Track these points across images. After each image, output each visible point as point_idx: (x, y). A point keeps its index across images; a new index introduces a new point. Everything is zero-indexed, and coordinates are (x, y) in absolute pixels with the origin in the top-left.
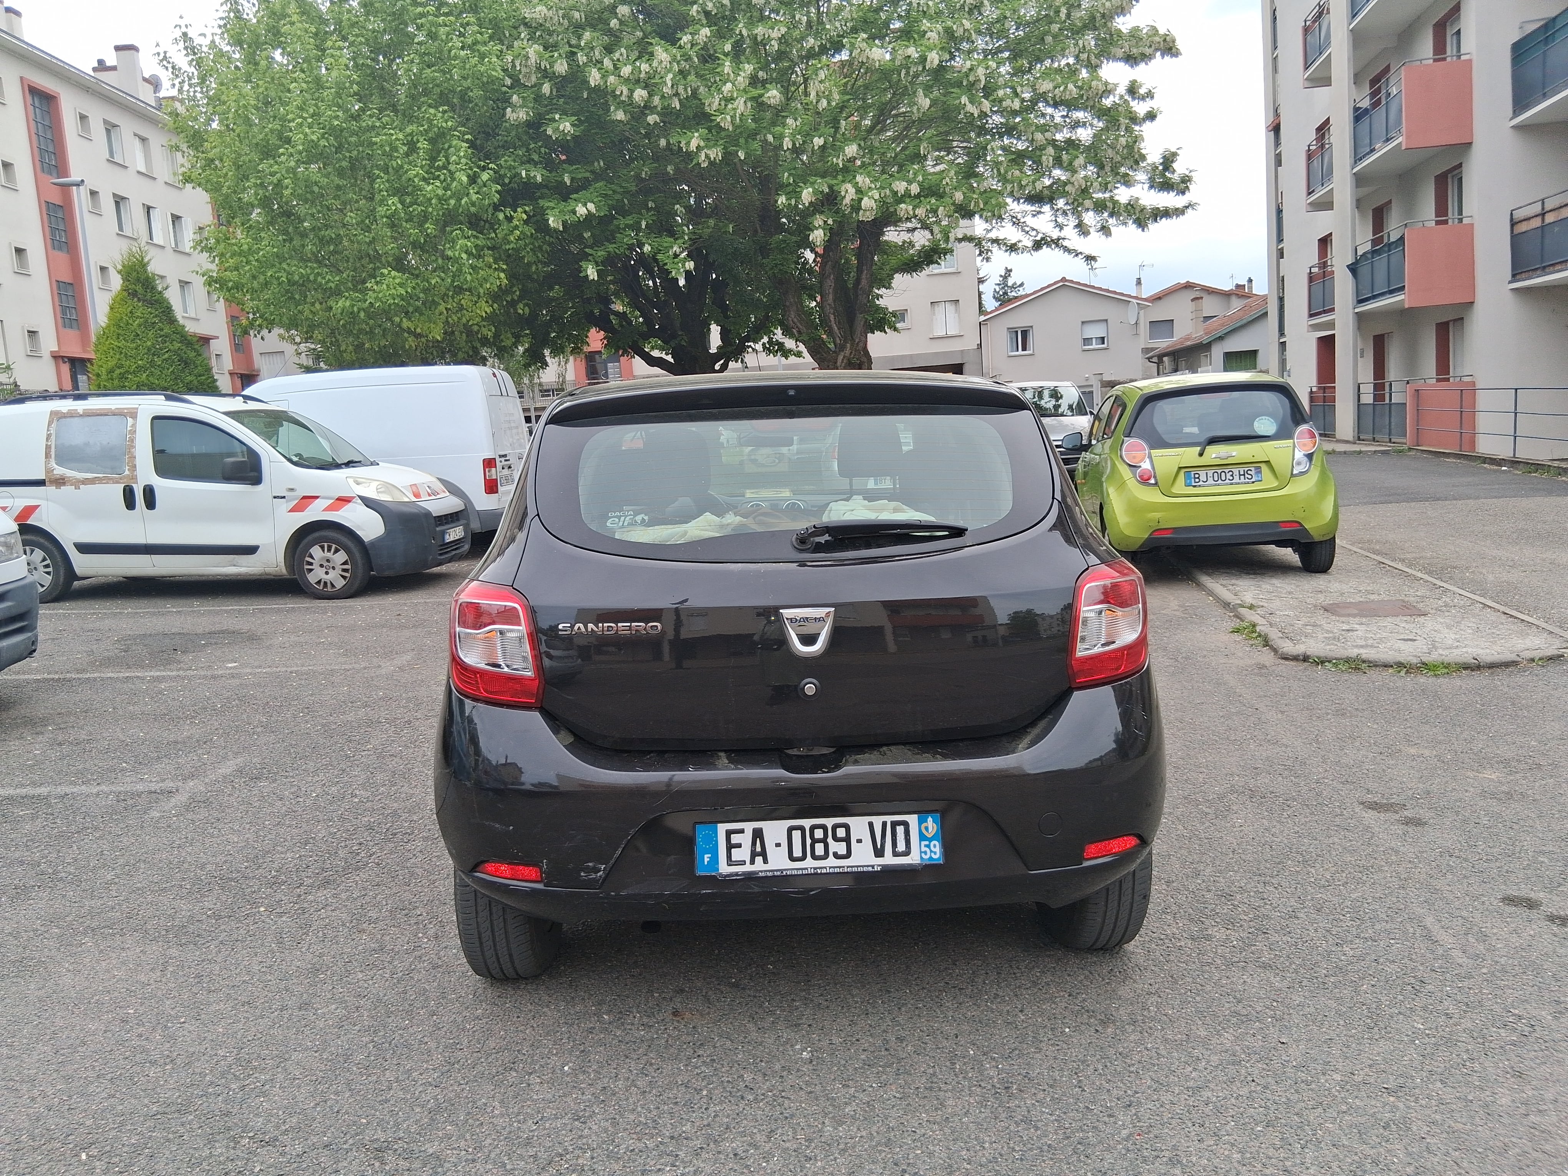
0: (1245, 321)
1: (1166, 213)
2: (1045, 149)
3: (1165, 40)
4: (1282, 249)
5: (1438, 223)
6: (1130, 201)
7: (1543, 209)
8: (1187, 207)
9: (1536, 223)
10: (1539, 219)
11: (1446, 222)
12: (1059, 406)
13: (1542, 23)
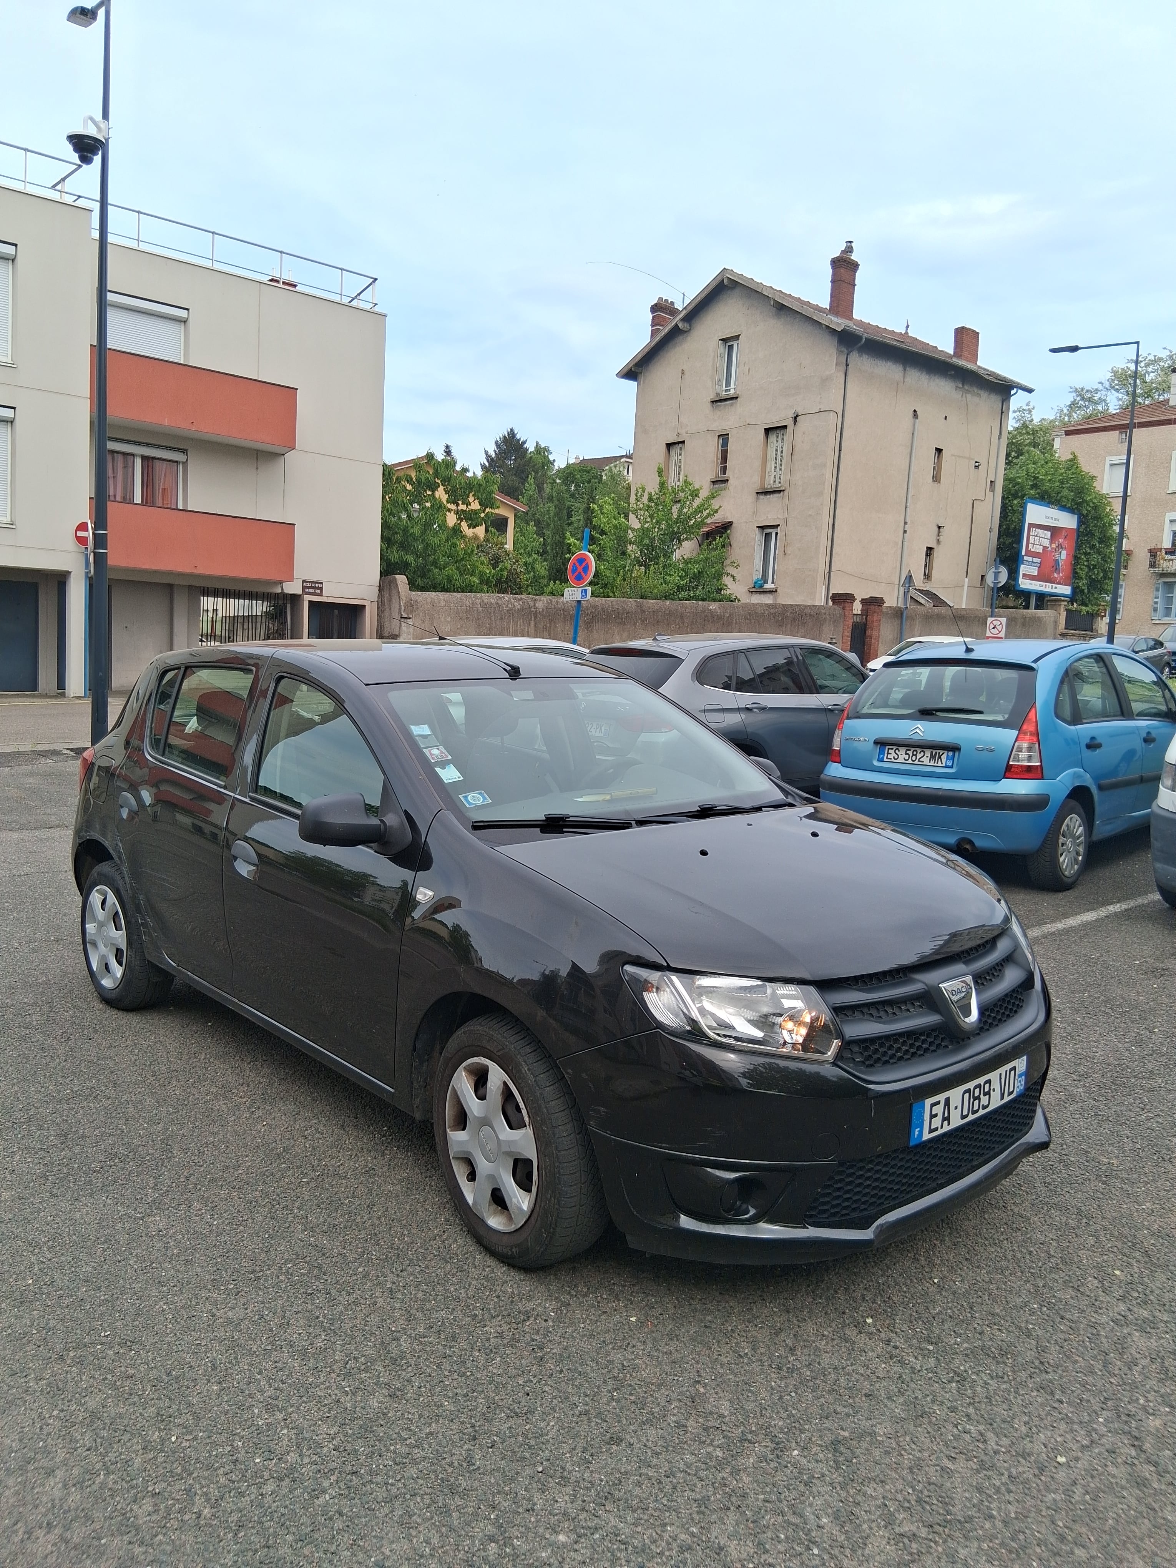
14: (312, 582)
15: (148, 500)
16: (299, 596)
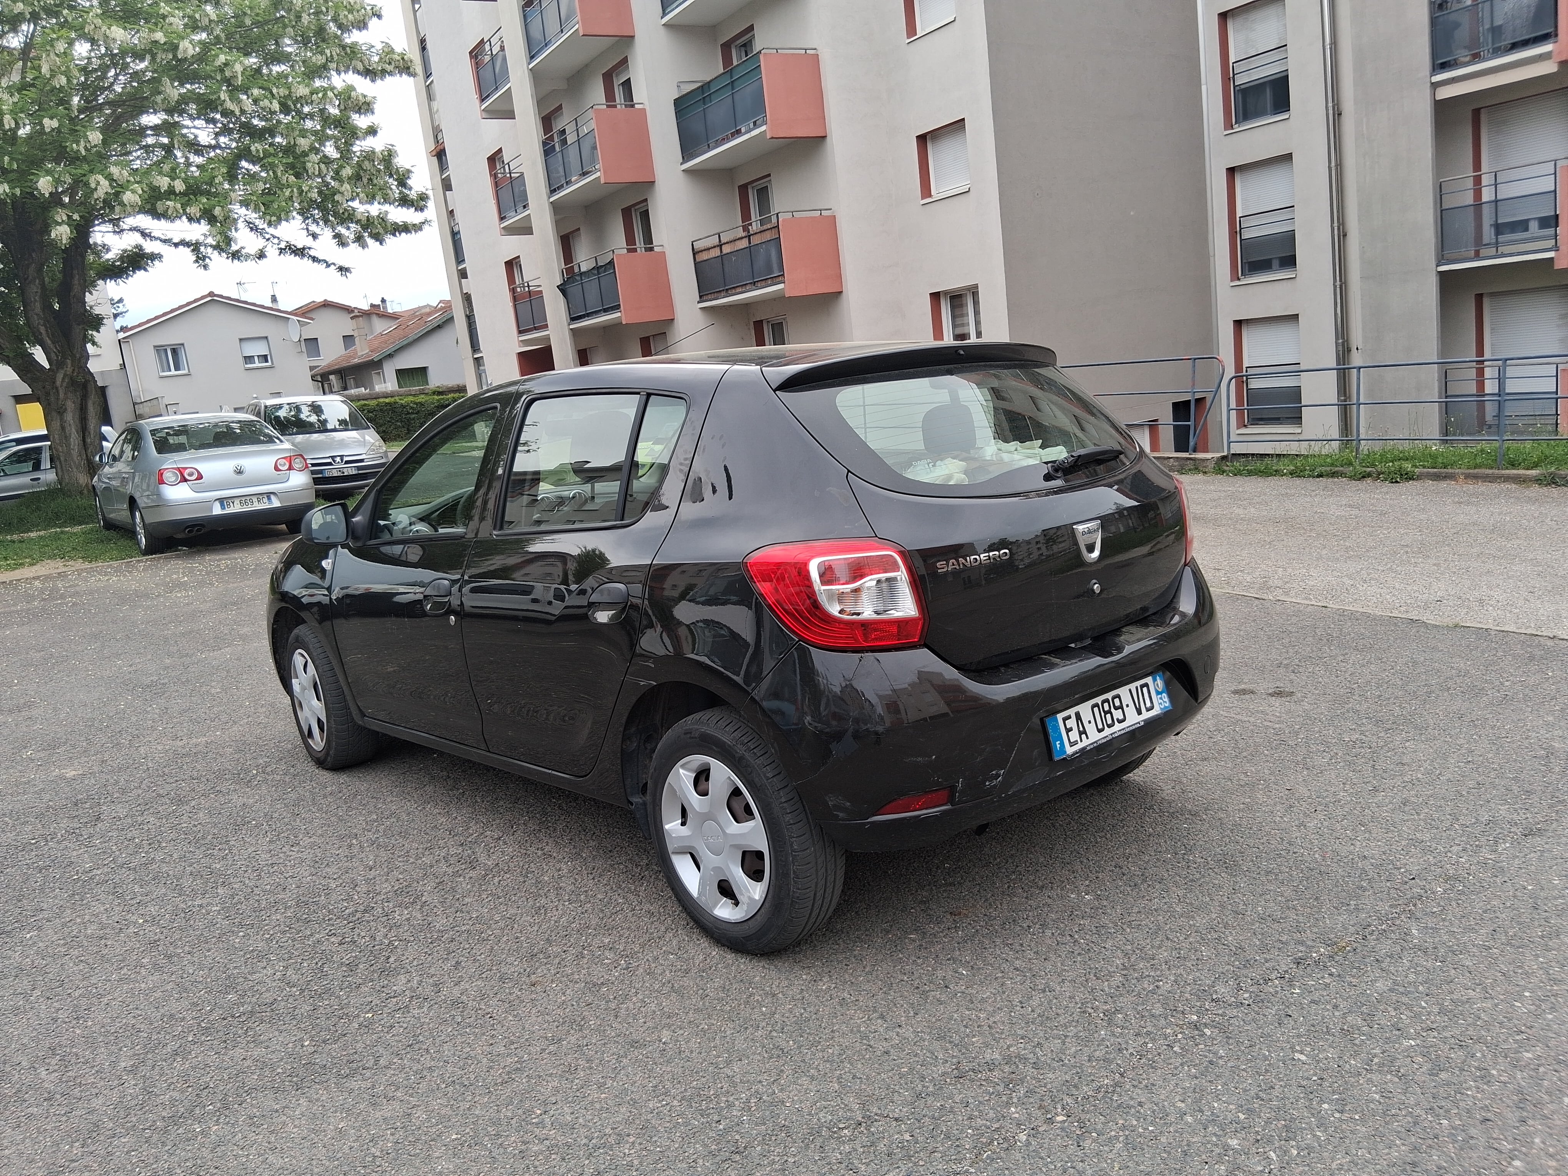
0: (411, 339)
1: (406, 228)
2: (307, 155)
3: (403, 59)
4: (465, 269)
5: (629, 251)
6: (380, 213)
7: (720, 241)
8: (424, 223)
9: (716, 253)
10: (718, 249)
11: (635, 250)
12: (326, 421)
13: (699, 84)
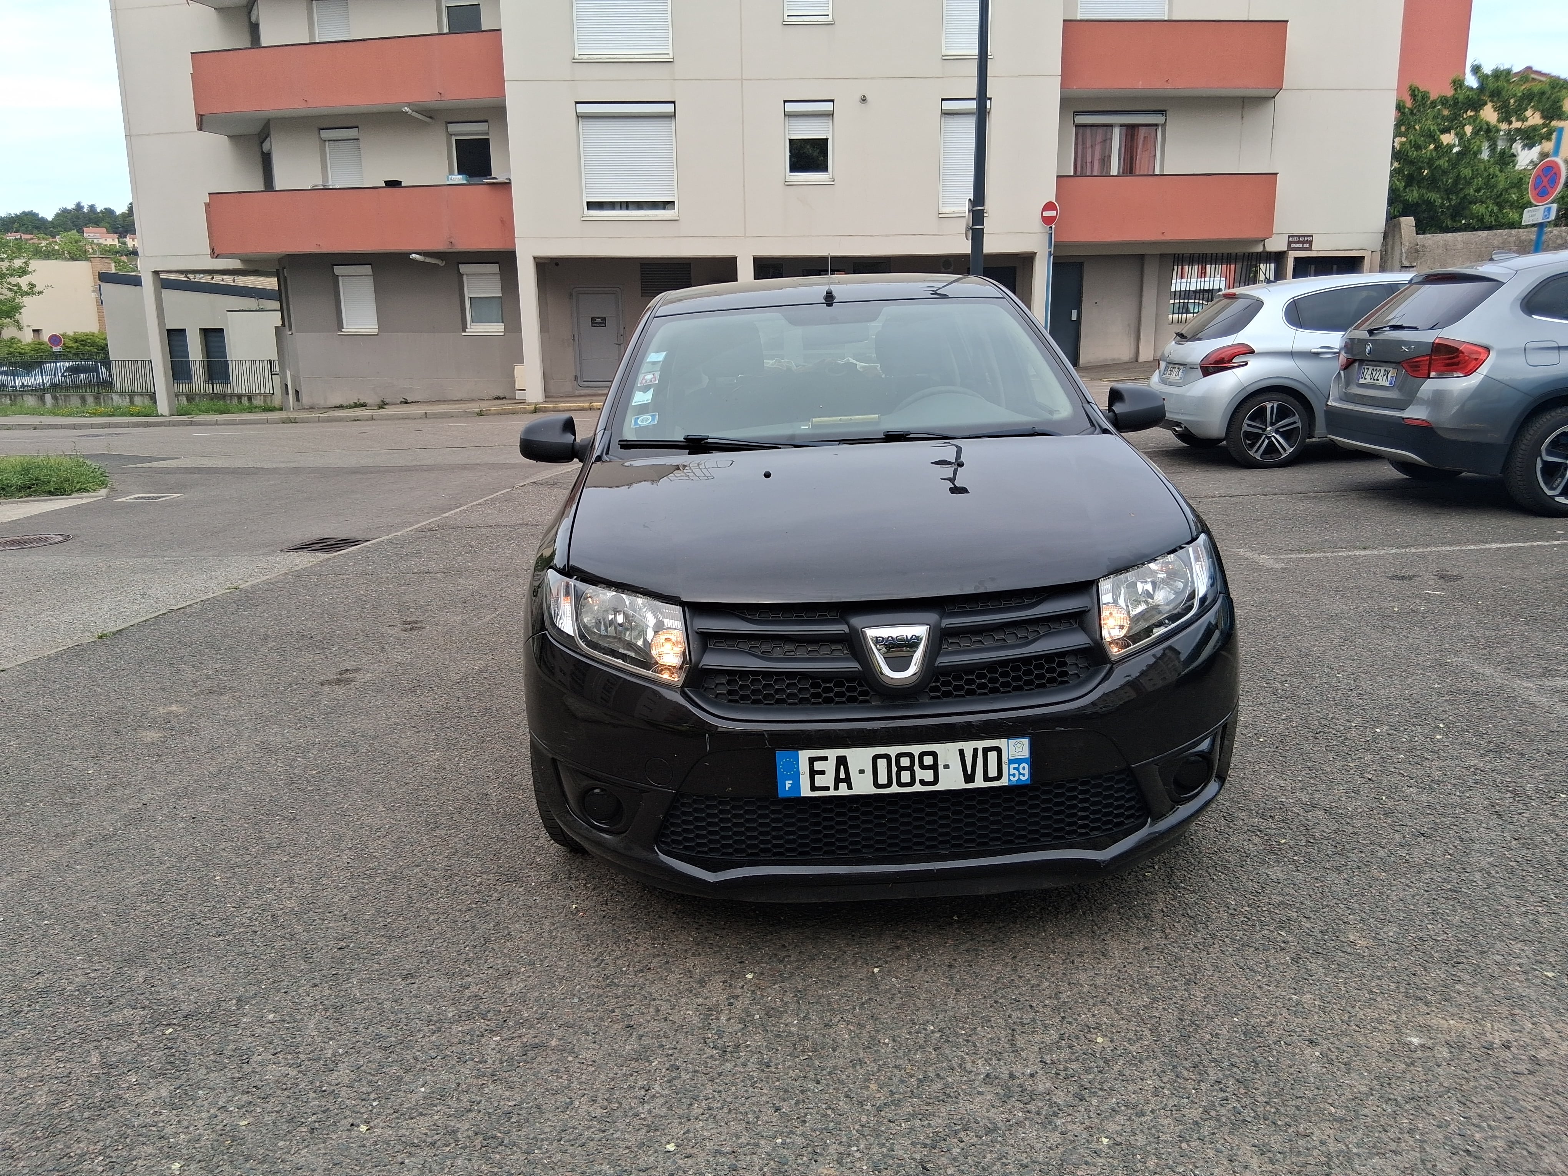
14: (1299, 236)
15: (1129, 168)
16: (1284, 252)
